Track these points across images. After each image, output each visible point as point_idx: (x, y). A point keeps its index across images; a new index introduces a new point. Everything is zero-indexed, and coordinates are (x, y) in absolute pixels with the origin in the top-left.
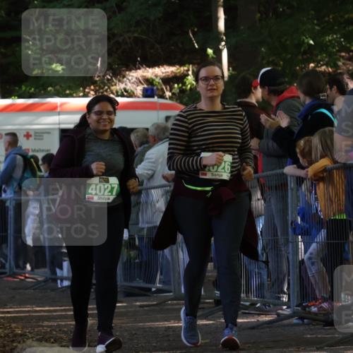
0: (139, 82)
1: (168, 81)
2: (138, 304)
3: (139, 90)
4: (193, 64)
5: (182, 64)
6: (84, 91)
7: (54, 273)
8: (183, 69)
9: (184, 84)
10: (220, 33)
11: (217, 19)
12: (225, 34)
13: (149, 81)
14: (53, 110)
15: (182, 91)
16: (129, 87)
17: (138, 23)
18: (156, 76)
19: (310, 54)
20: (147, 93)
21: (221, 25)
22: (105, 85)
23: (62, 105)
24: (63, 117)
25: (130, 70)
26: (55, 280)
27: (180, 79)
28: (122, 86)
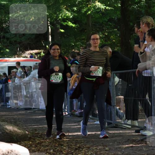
0: (29, 54)
1: (36, 54)
2: (28, 112)
3: (29, 56)
4: (43, 50)
5: (40, 50)
6: (14, 56)
7: (6, 104)
8: (40, 51)
9: (41, 55)
10: (50, 42)
11: (49, 38)
12: (51, 42)
13: (31, 54)
14: (6, 61)
15: (40, 57)
16: (26, 55)
17: (28, 39)
18: (33, 53)
19: (73, 47)
20: (31, 57)
21: (50, 40)
22: (20, 55)
23: (9, 60)
24: (9, 63)
25: (27, 51)
26: (7, 106)
27: (40, 53)
28: (24, 55)
